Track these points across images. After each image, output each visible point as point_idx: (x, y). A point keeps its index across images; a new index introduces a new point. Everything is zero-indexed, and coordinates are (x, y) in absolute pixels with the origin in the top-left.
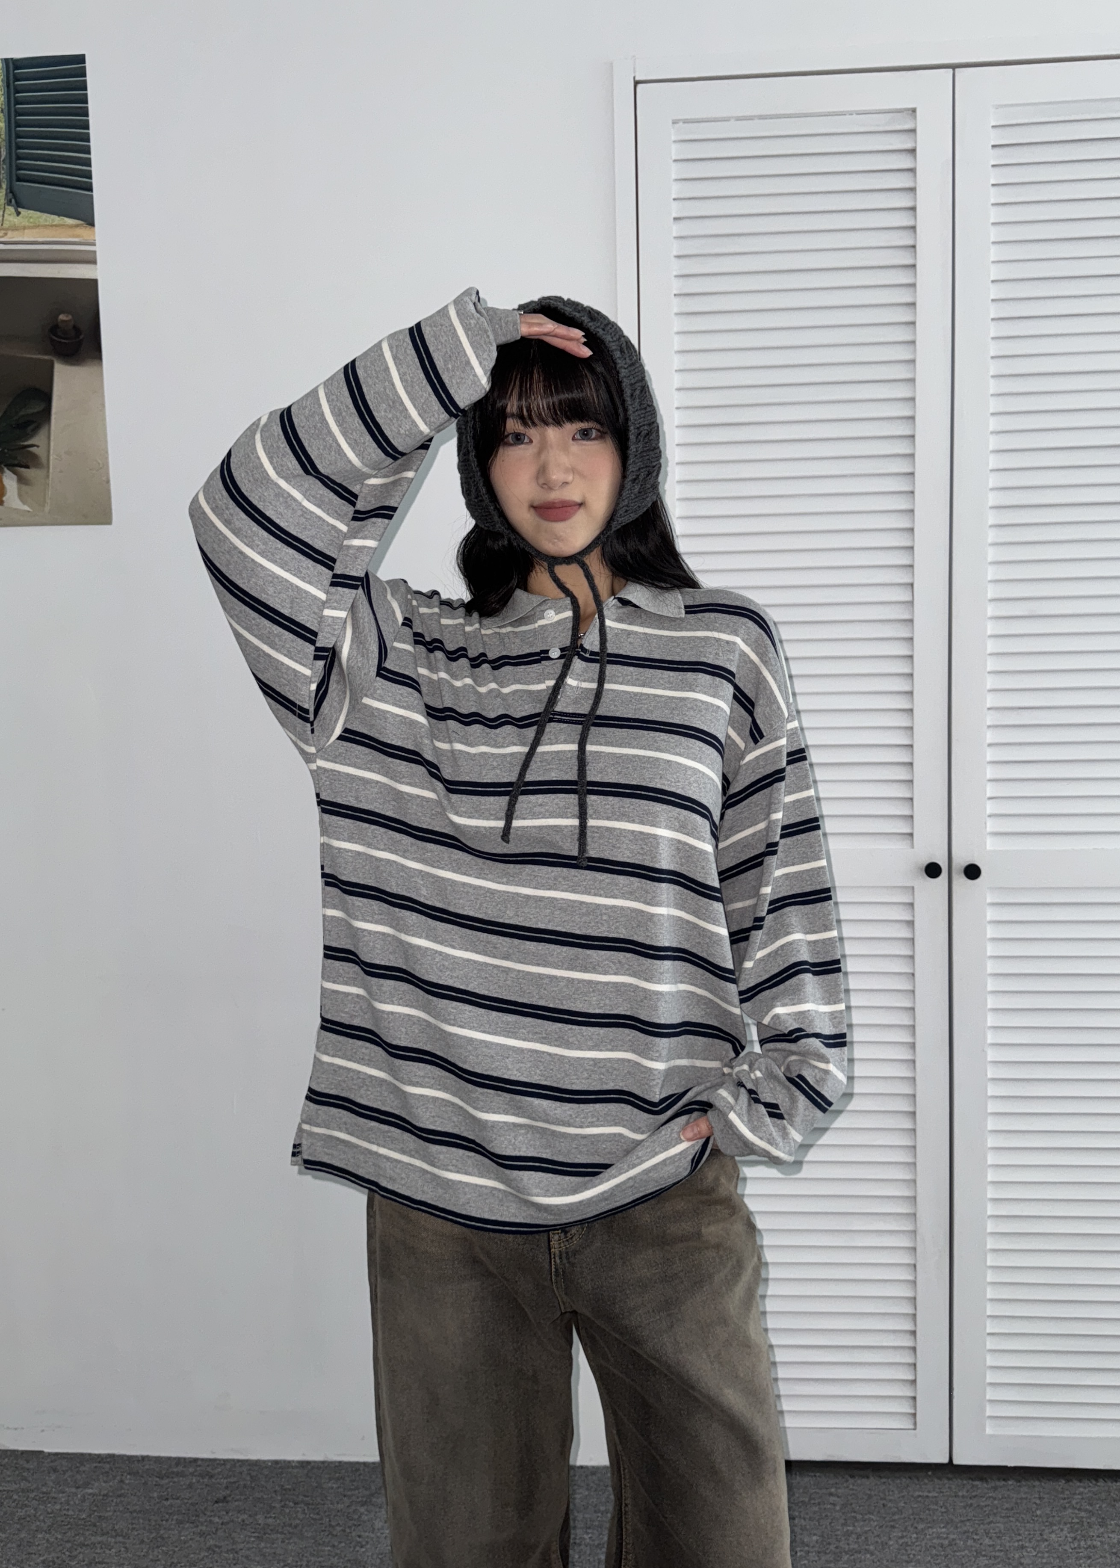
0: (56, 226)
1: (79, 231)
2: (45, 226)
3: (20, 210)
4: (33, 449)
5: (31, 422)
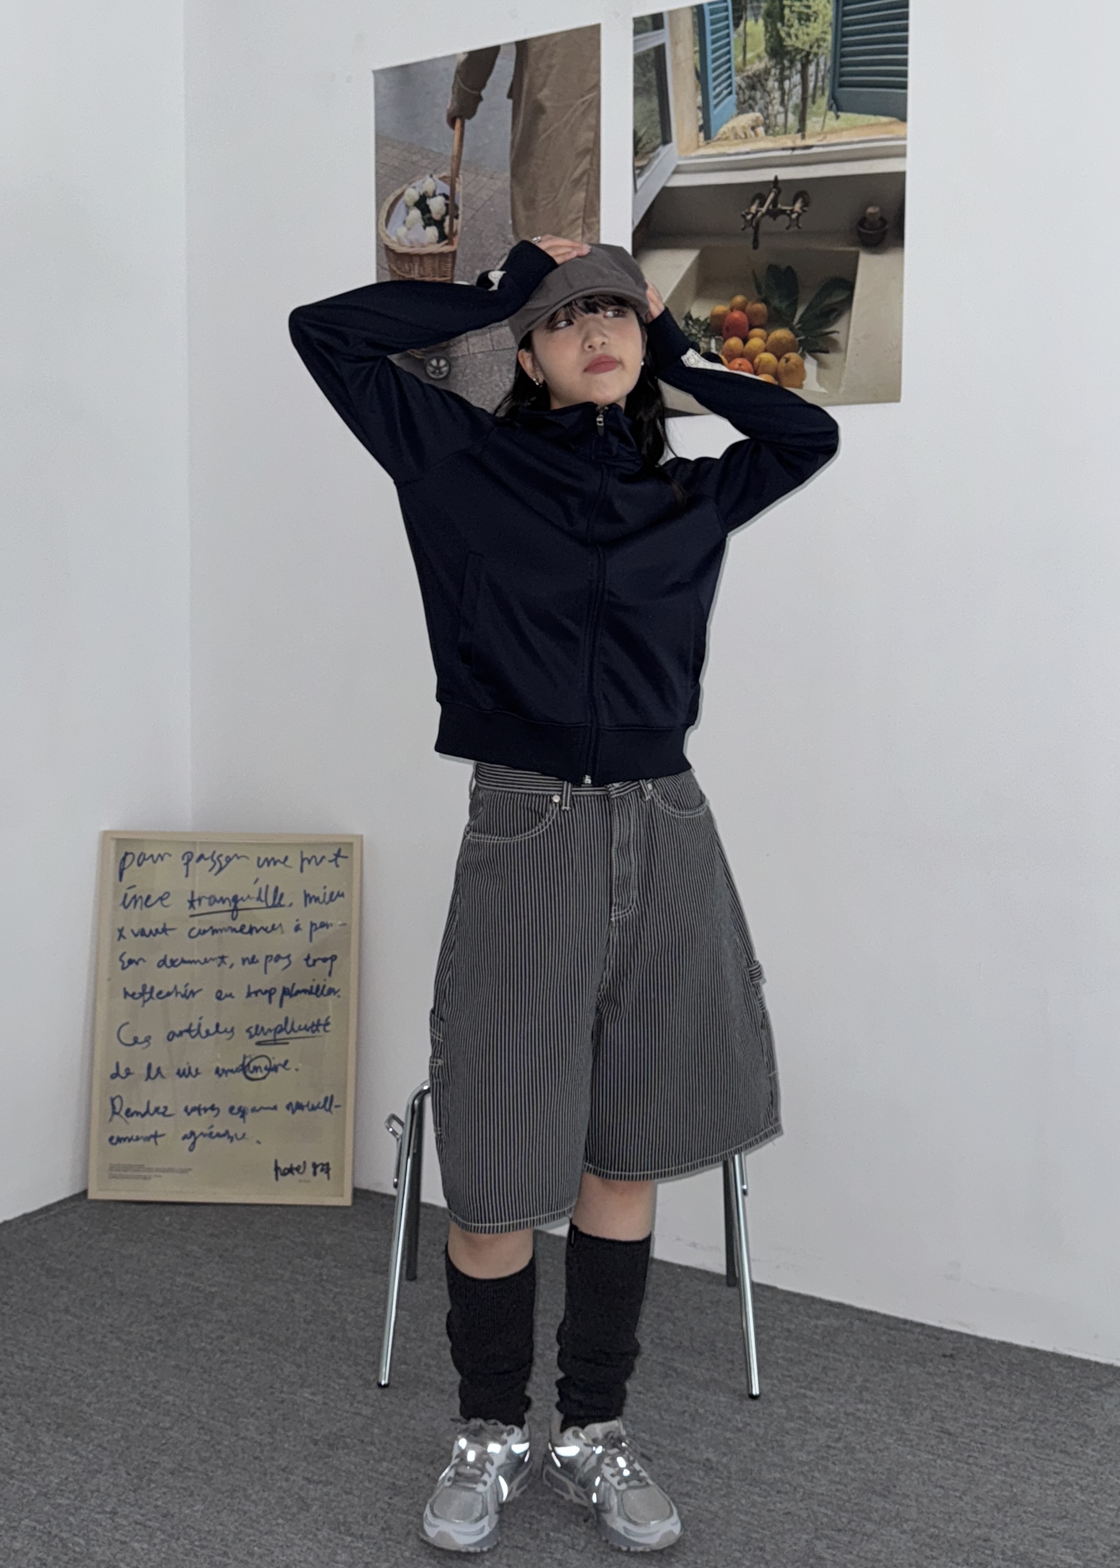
0: (872, 125)
1: (893, 128)
3: (840, 114)
4: (834, 336)
5: (834, 310)
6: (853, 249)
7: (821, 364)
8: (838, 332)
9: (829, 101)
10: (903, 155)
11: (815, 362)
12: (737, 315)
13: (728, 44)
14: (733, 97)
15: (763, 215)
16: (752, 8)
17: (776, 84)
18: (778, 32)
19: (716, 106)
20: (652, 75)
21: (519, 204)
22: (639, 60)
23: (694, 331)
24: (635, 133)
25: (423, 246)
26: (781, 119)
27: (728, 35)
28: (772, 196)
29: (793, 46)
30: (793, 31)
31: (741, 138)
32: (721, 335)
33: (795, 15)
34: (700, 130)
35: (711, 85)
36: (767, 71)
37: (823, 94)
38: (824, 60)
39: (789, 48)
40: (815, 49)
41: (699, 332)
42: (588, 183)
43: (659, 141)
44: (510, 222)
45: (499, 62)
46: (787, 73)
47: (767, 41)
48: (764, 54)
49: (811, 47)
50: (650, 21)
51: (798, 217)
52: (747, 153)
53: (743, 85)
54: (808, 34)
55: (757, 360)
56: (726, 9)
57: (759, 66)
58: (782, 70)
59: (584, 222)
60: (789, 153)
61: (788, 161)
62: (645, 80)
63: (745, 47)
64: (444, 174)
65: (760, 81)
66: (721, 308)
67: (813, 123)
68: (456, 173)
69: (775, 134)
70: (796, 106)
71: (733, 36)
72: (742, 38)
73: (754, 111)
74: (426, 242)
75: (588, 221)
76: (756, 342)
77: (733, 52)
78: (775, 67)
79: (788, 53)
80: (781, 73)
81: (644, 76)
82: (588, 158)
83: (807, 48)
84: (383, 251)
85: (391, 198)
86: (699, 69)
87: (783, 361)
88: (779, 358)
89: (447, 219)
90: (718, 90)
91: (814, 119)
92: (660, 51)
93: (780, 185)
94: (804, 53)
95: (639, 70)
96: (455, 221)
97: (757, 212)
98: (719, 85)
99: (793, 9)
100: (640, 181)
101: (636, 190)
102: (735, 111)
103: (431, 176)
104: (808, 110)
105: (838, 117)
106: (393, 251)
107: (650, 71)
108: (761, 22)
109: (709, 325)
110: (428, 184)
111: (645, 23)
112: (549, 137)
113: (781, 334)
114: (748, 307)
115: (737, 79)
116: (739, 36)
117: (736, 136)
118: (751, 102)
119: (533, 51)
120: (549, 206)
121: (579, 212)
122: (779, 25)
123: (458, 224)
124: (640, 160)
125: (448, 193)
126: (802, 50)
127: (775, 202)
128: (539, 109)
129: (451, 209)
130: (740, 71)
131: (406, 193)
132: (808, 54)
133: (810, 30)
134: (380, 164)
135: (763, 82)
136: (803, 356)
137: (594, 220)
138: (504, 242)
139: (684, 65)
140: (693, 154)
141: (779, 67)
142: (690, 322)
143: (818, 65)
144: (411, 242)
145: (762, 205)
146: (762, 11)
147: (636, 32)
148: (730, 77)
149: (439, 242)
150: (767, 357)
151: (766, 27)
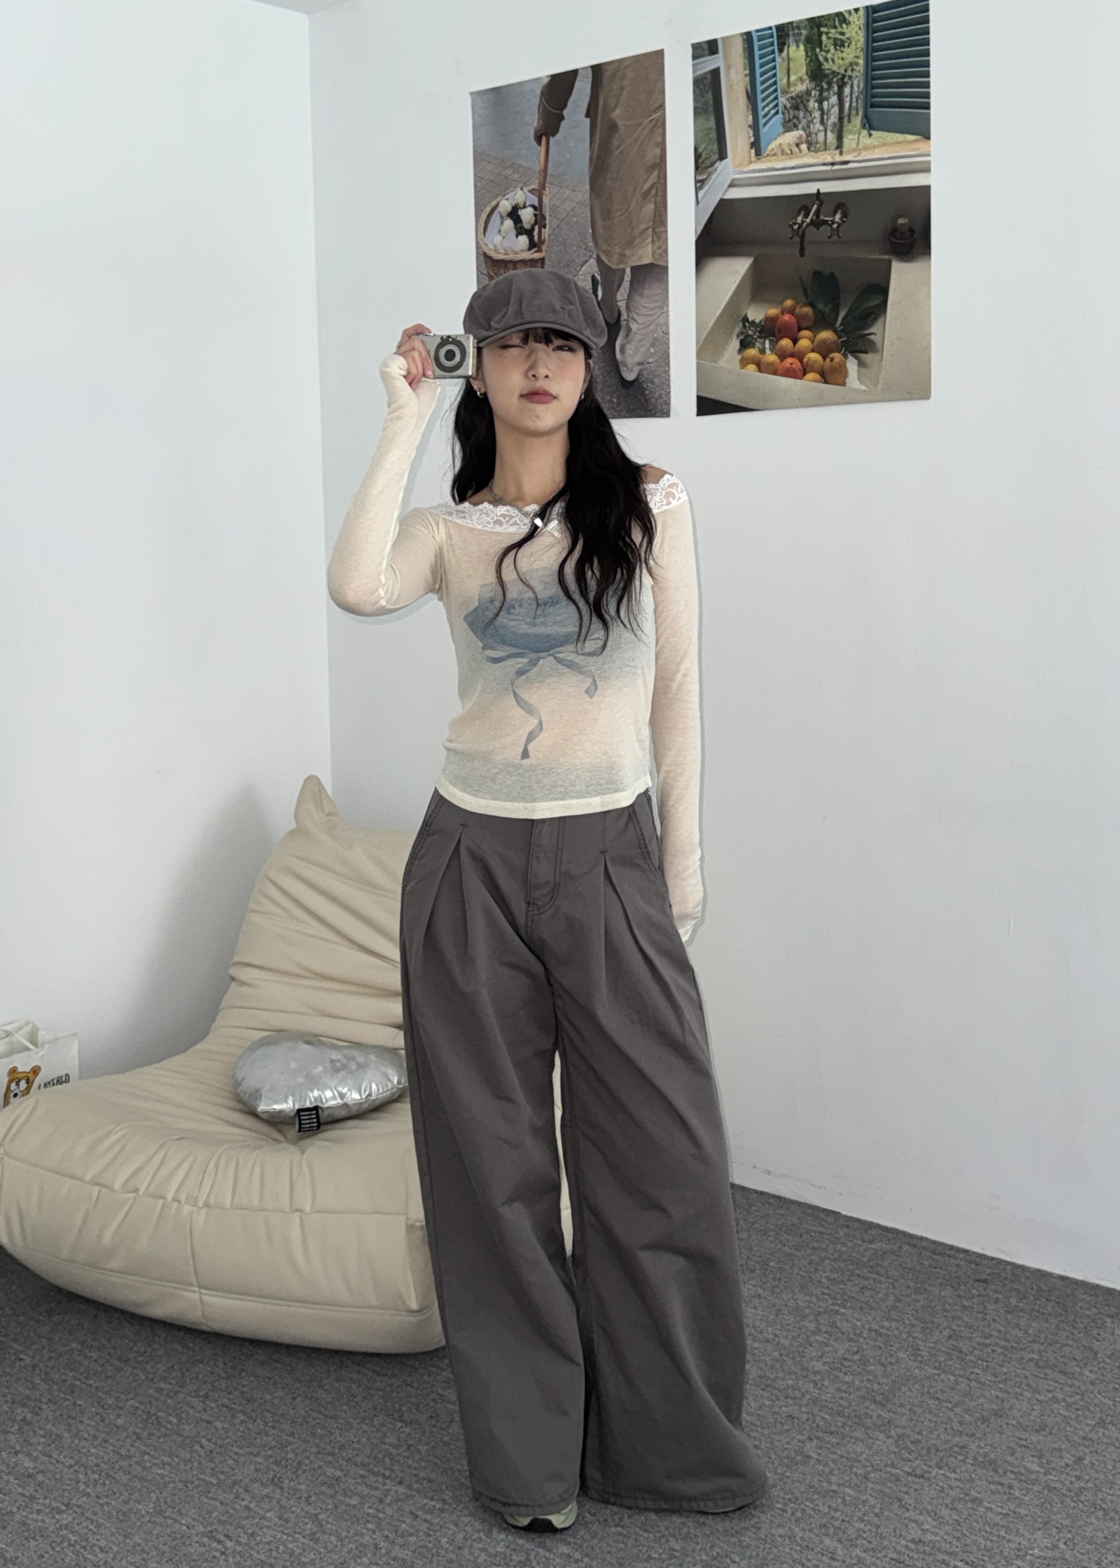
0: (900, 143)
1: (917, 145)
2: (891, 144)
3: (872, 132)
4: (872, 337)
5: (871, 313)
6: (886, 257)
7: (861, 364)
8: (875, 334)
9: (862, 121)
10: (928, 170)
11: (856, 361)
12: (787, 317)
13: (774, 68)
14: (780, 116)
15: (808, 225)
16: (794, 35)
17: (816, 105)
18: (817, 56)
19: (765, 124)
20: (710, 96)
21: (597, 214)
22: (698, 82)
23: (750, 333)
24: (696, 149)
25: (516, 253)
26: (821, 137)
27: (774, 60)
28: (815, 207)
29: (829, 69)
30: (829, 56)
31: (787, 154)
32: (774, 336)
33: (831, 41)
34: (752, 148)
35: (761, 105)
36: (808, 93)
37: (857, 114)
38: (858, 82)
39: (827, 72)
40: (849, 73)
41: (755, 333)
42: (656, 195)
43: (716, 157)
44: (590, 231)
45: (578, 84)
46: (825, 94)
47: (808, 65)
48: (805, 77)
49: (846, 71)
50: (706, 47)
51: (838, 227)
52: (793, 168)
53: (788, 105)
54: (843, 59)
55: (805, 360)
56: (772, 36)
57: (801, 88)
58: (821, 91)
59: (654, 231)
60: (829, 168)
61: (830, 175)
62: (703, 100)
63: (788, 70)
64: (532, 187)
65: (802, 102)
66: (773, 311)
67: (849, 141)
68: (543, 186)
69: (816, 151)
70: (834, 124)
71: (779, 60)
72: (786, 62)
73: (798, 129)
74: (518, 249)
75: (657, 230)
76: (804, 343)
77: (778, 75)
78: (815, 89)
79: (826, 76)
80: (821, 94)
81: (702, 97)
82: (656, 172)
83: (843, 72)
84: (482, 258)
85: (488, 209)
86: (749, 91)
87: (828, 360)
88: (824, 358)
89: (537, 228)
90: (767, 109)
91: (850, 137)
92: (716, 73)
93: (822, 197)
94: (840, 76)
95: (698, 92)
96: (543, 230)
97: (803, 222)
98: (767, 105)
99: (830, 35)
100: (701, 193)
101: (697, 202)
102: (782, 130)
103: (522, 189)
104: (845, 129)
105: (870, 135)
106: (490, 258)
107: (707, 92)
108: (802, 47)
109: (763, 327)
110: (519, 196)
111: (703, 50)
112: (621, 153)
113: (826, 335)
114: (797, 311)
115: (782, 100)
116: (783, 60)
117: (783, 152)
118: (795, 121)
119: (607, 74)
120: (623, 217)
121: (649, 221)
122: (818, 50)
123: (546, 232)
124: (700, 174)
125: (536, 204)
126: (838, 73)
127: (817, 213)
128: (613, 127)
129: (540, 219)
130: (785, 92)
131: (501, 204)
132: (844, 76)
133: (844, 55)
134: (478, 178)
135: (805, 102)
136: (845, 356)
137: (662, 229)
138: (585, 249)
139: (736, 87)
140: (746, 169)
141: (818, 88)
142: (747, 324)
143: (852, 87)
144: (506, 251)
145: (806, 216)
146: (803, 38)
147: (695, 57)
148: (776, 98)
149: (529, 249)
150: (814, 356)
151: (807, 53)
